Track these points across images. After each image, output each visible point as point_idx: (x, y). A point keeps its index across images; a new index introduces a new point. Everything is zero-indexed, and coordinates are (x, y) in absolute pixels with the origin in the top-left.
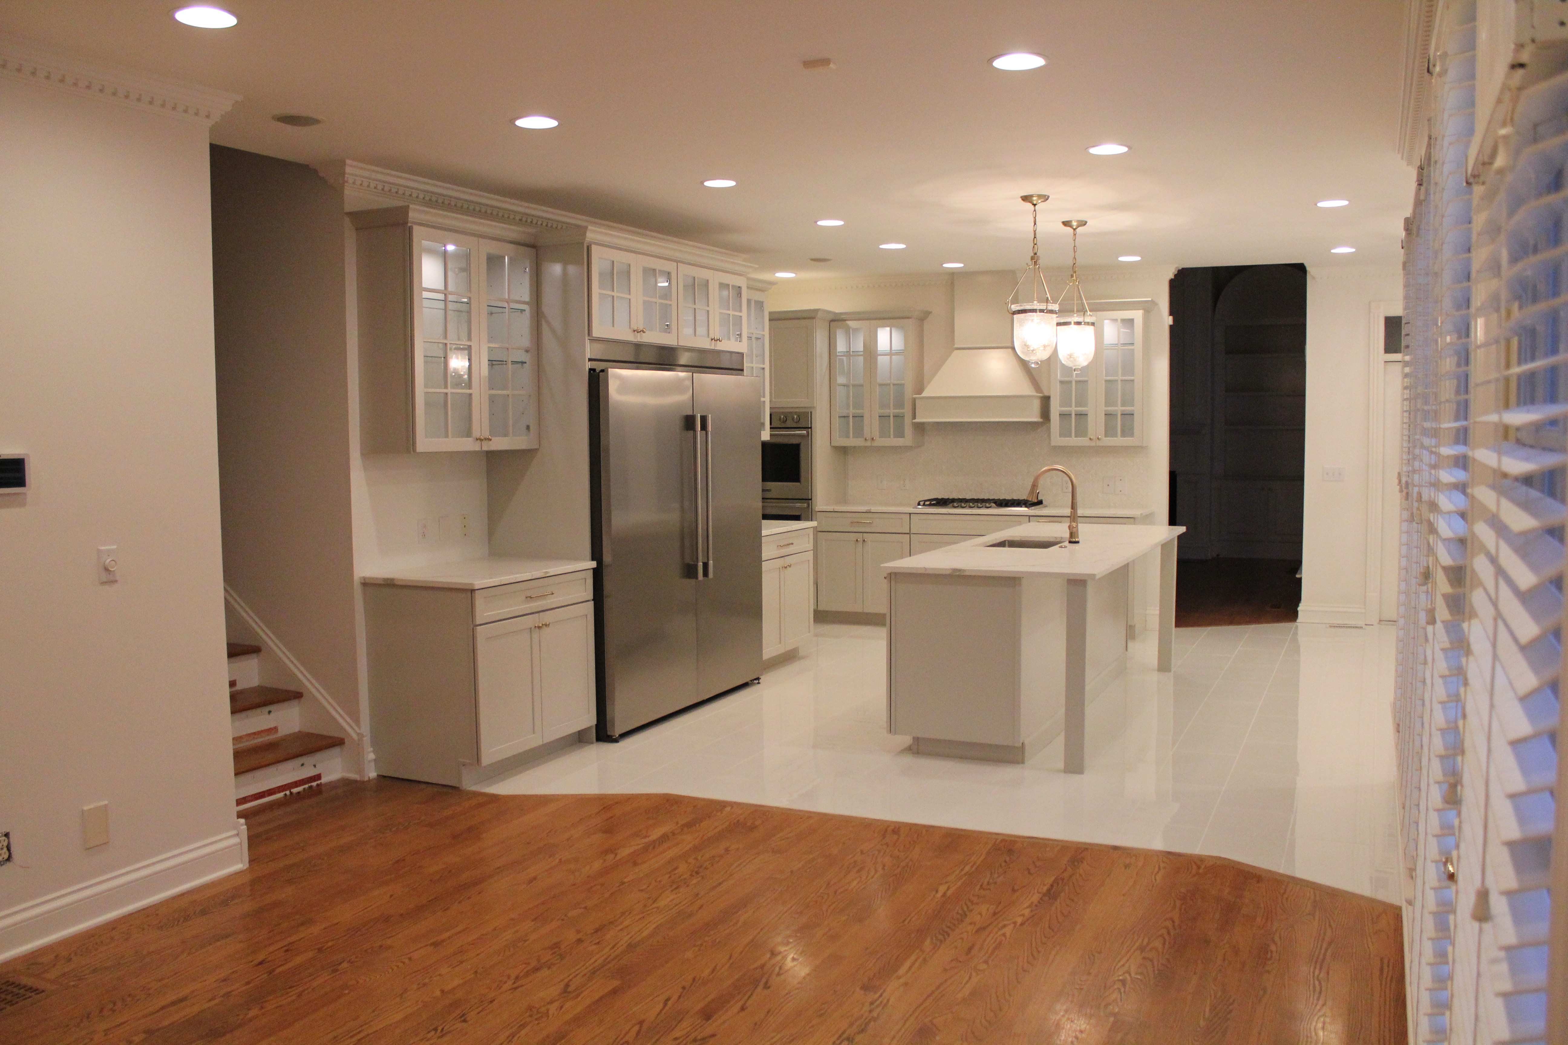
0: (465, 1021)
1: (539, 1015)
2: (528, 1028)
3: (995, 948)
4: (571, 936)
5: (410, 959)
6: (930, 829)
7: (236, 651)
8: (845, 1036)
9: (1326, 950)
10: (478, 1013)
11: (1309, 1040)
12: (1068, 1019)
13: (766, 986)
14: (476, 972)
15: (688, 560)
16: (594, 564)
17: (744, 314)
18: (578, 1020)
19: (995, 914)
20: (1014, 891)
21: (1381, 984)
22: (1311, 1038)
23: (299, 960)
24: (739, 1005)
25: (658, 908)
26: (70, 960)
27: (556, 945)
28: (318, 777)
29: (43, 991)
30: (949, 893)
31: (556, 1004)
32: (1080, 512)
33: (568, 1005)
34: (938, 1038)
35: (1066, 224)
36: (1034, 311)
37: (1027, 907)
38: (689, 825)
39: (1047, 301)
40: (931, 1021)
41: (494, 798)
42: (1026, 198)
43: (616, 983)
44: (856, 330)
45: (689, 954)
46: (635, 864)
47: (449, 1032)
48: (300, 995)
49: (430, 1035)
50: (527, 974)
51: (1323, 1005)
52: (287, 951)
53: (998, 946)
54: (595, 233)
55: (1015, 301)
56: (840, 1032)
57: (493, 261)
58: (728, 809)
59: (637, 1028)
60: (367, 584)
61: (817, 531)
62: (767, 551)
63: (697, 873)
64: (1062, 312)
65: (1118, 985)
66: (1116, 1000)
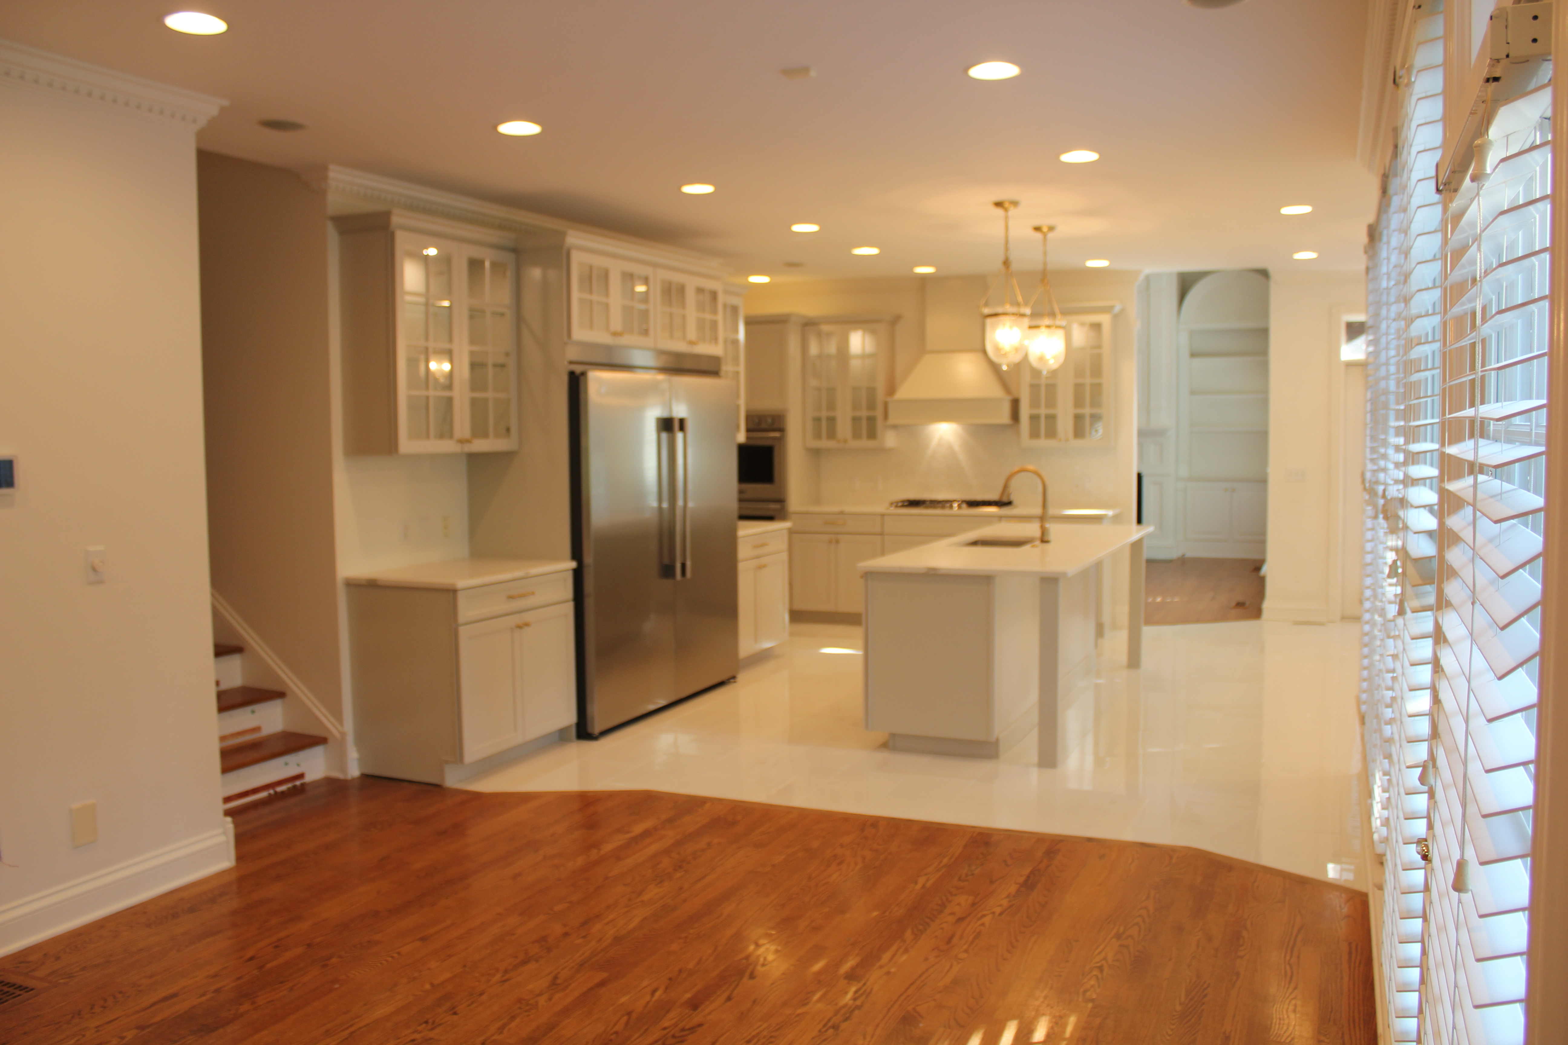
0: (455, 1013)
1: (528, 1008)
2: (518, 1020)
3: (975, 938)
4: (558, 929)
5: (399, 953)
6: (908, 823)
7: (222, 650)
8: (830, 1024)
9: (1296, 936)
10: (469, 1005)
11: (1282, 1022)
12: (1048, 1005)
13: (752, 976)
14: (465, 966)
15: (666, 561)
16: (573, 564)
17: (720, 318)
18: (566, 1011)
19: (973, 904)
20: (992, 882)
21: (1350, 968)
22: (1283, 1020)
23: (289, 955)
24: (727, 993)
25: (642, 901)
26: (58, 958)
27: (543, 939)
28: (301, 776)
29: (32, 989)
30: (928, 885)
31: (545, 997)
32: (1052, 511)
33: (557, 996)
34: (921, 1025)
35: (1037, 229)
36: (1005, 314)
37: (1005, 898)
38: (671, 821)
39: (1018, 305)
40: (914, 1009)
41: (477, 796)
42: (999, 204)
43: (604, 975)
44: (829, 335)
45: (674, 947)
46: (619, 859)
47: (440, 1025)
48: (291, 989)
49: (420, 1028)
50: (516, 967)
51: (1295, 988)
52: (276, 947)
53: (978, 935)
54: (575, 238)
55: (986, 305)
56: (826, 1020)
57: (475, 265)
58: (708, 806)
59: (625, 1018)
60: (352, 585)
61: (791, 532)
62: (744, 551)
63: (680, 867)
64: (1034, 315)
65: (1095, 972)
66: (1093, 986)
